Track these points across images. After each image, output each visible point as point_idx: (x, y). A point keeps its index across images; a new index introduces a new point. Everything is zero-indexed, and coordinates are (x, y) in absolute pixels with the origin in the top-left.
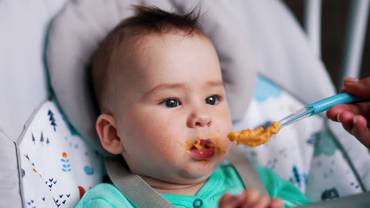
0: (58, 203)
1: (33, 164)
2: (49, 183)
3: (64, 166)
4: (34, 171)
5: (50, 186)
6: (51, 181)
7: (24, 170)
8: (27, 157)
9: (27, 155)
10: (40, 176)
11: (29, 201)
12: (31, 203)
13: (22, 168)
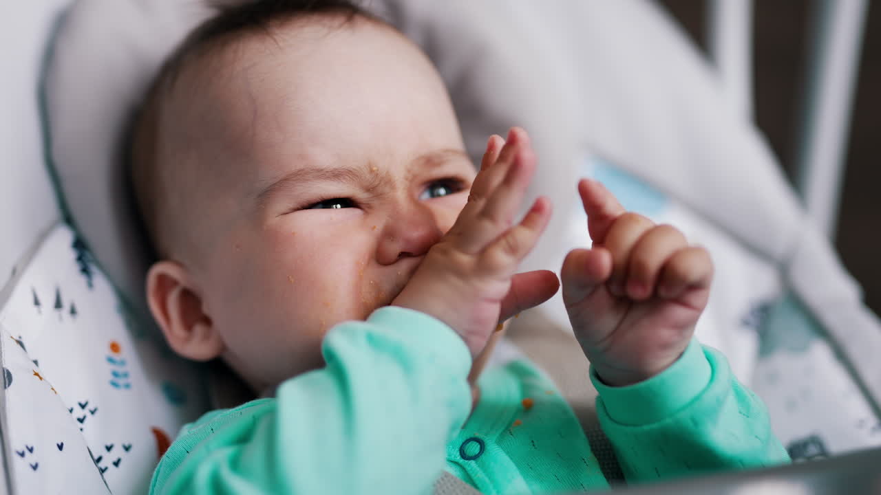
0: (102, 465)
1: (36, 362)
2: (79, 413)
3: (115, 374)
4: (37, 377)
5: (81, 421)
6: (83, 406)
7: (11, 371)
8: (20, 343)
9: (20, 337)
10: (53, 389)
11: (21, 448)
12: (27, 453)
13: (4, 366)
